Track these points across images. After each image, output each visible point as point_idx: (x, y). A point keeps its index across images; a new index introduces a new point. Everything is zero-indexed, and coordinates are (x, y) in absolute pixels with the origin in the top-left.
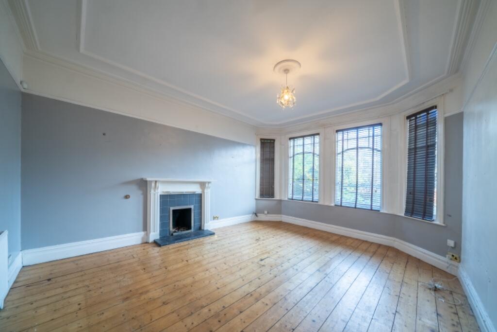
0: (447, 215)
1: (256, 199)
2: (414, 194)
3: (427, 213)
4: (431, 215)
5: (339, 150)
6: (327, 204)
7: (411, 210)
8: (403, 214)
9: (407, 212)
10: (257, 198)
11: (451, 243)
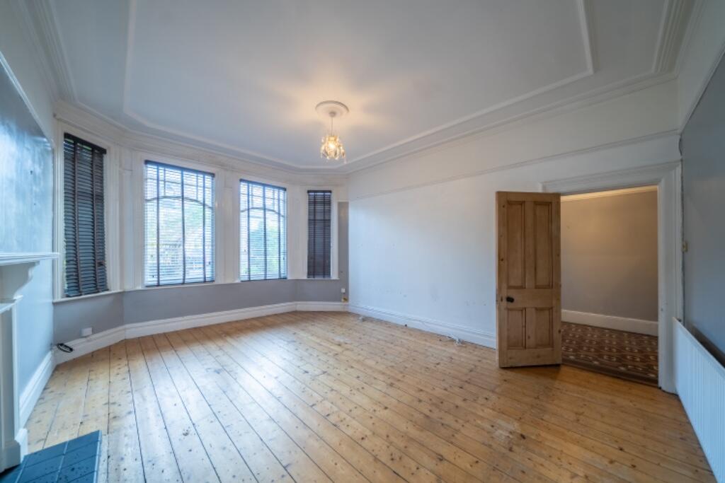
0: (340, 272)
1: (55, 304)
2: (314, 259)
3: (326, 271)
4: (329, 274)
5: (243, 206)
6: (229, 281)
7: (312, 271)
8: (305, 277)
9: (309, 274)
10: (59, 299)
11: (343, 290)
